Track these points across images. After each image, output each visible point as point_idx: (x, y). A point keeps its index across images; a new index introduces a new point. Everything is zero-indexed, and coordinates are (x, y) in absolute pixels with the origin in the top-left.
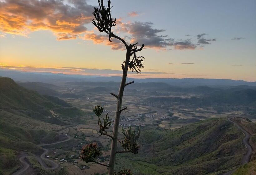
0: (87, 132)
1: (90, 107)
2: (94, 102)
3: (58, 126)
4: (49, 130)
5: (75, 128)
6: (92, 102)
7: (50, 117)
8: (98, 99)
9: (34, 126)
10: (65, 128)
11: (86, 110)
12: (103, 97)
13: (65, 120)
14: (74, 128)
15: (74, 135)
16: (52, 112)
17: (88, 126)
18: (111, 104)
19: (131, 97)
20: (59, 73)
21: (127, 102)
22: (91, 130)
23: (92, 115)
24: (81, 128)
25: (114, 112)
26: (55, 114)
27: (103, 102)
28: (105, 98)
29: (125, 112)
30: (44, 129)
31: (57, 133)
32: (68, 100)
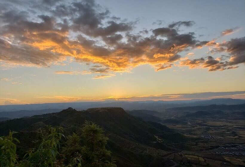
0: (193, 159)
1: (193, 132)
2: (196, 128)
3: (163, 151)
4: (155, 155)
5: (180, 154)
6: (193, 127)
7: (155, 142)
8: (200, 124)
9: (142, 150)
10: (170, 154)
11: (189, 135)
12: (206, 122)
13: (169, 146)
14: (178, 154)
15: (179, 161)
16: (157, 137)
17: (193, 153)
18: (216, 130)
19: (241, 121)
20: (159, 101)
21: (235, 126)
22: (197, 157)
23: (196, 142)
24: (186, 154)
25: (220, 138)
26: (160, 140)
27: (206, 127)
28: (208, 122)
29: (235, 139)
30: (151, 153)
31: (163, 158)
32: (170, 126)
